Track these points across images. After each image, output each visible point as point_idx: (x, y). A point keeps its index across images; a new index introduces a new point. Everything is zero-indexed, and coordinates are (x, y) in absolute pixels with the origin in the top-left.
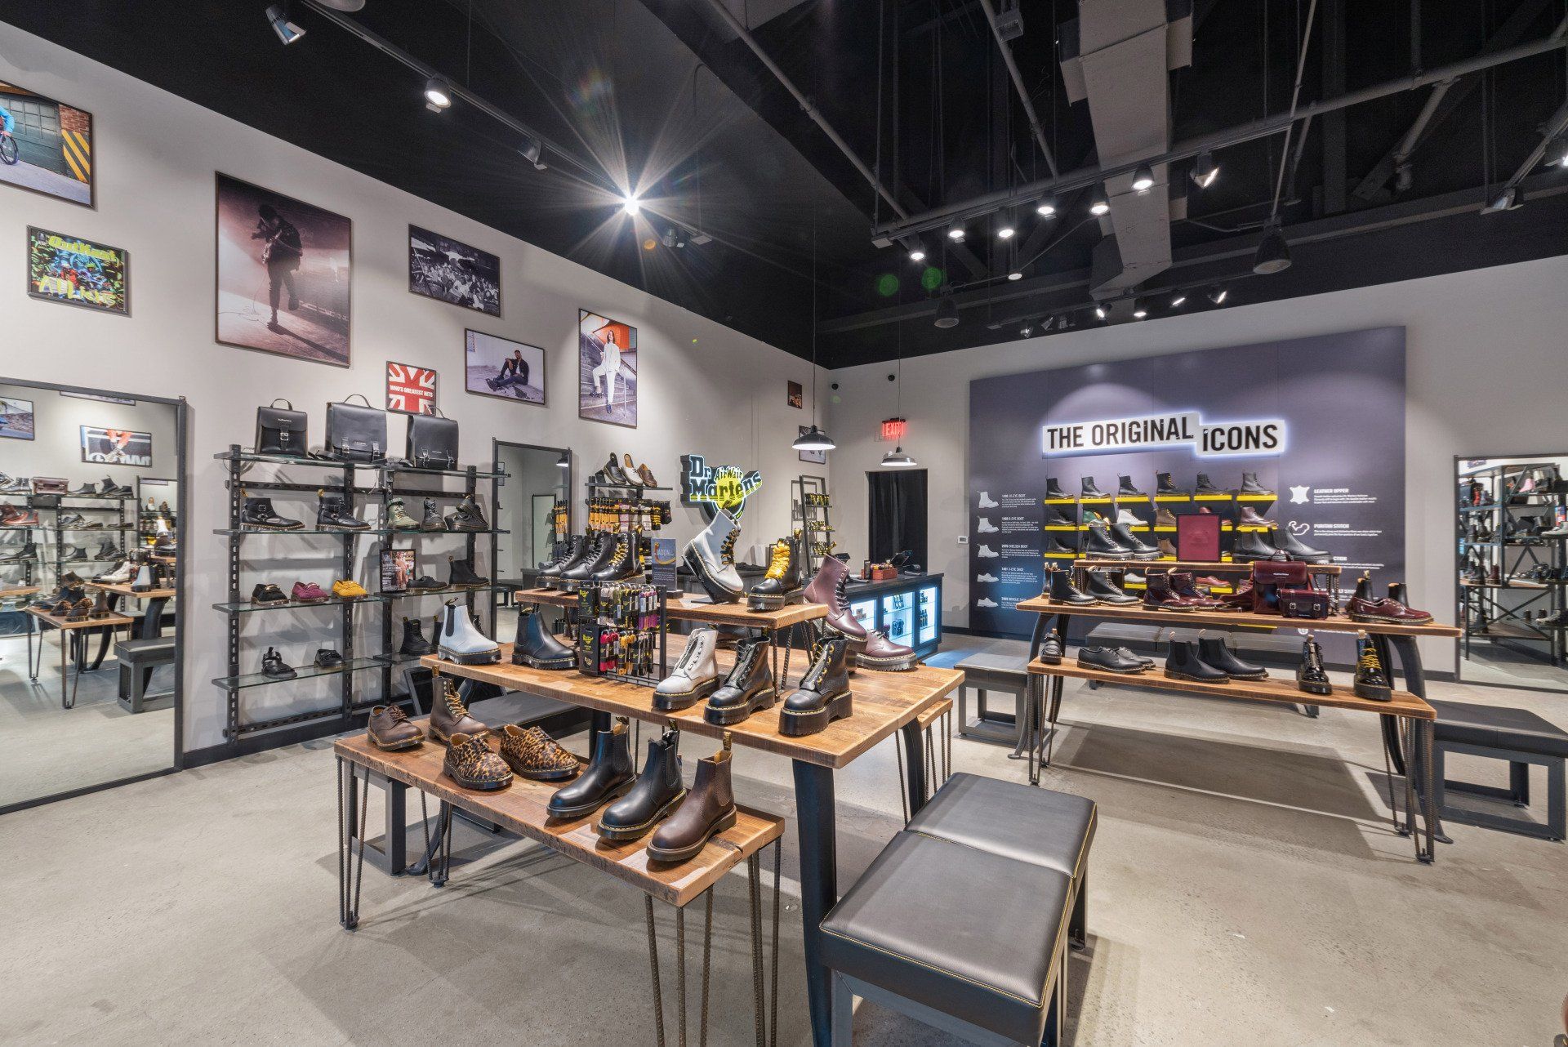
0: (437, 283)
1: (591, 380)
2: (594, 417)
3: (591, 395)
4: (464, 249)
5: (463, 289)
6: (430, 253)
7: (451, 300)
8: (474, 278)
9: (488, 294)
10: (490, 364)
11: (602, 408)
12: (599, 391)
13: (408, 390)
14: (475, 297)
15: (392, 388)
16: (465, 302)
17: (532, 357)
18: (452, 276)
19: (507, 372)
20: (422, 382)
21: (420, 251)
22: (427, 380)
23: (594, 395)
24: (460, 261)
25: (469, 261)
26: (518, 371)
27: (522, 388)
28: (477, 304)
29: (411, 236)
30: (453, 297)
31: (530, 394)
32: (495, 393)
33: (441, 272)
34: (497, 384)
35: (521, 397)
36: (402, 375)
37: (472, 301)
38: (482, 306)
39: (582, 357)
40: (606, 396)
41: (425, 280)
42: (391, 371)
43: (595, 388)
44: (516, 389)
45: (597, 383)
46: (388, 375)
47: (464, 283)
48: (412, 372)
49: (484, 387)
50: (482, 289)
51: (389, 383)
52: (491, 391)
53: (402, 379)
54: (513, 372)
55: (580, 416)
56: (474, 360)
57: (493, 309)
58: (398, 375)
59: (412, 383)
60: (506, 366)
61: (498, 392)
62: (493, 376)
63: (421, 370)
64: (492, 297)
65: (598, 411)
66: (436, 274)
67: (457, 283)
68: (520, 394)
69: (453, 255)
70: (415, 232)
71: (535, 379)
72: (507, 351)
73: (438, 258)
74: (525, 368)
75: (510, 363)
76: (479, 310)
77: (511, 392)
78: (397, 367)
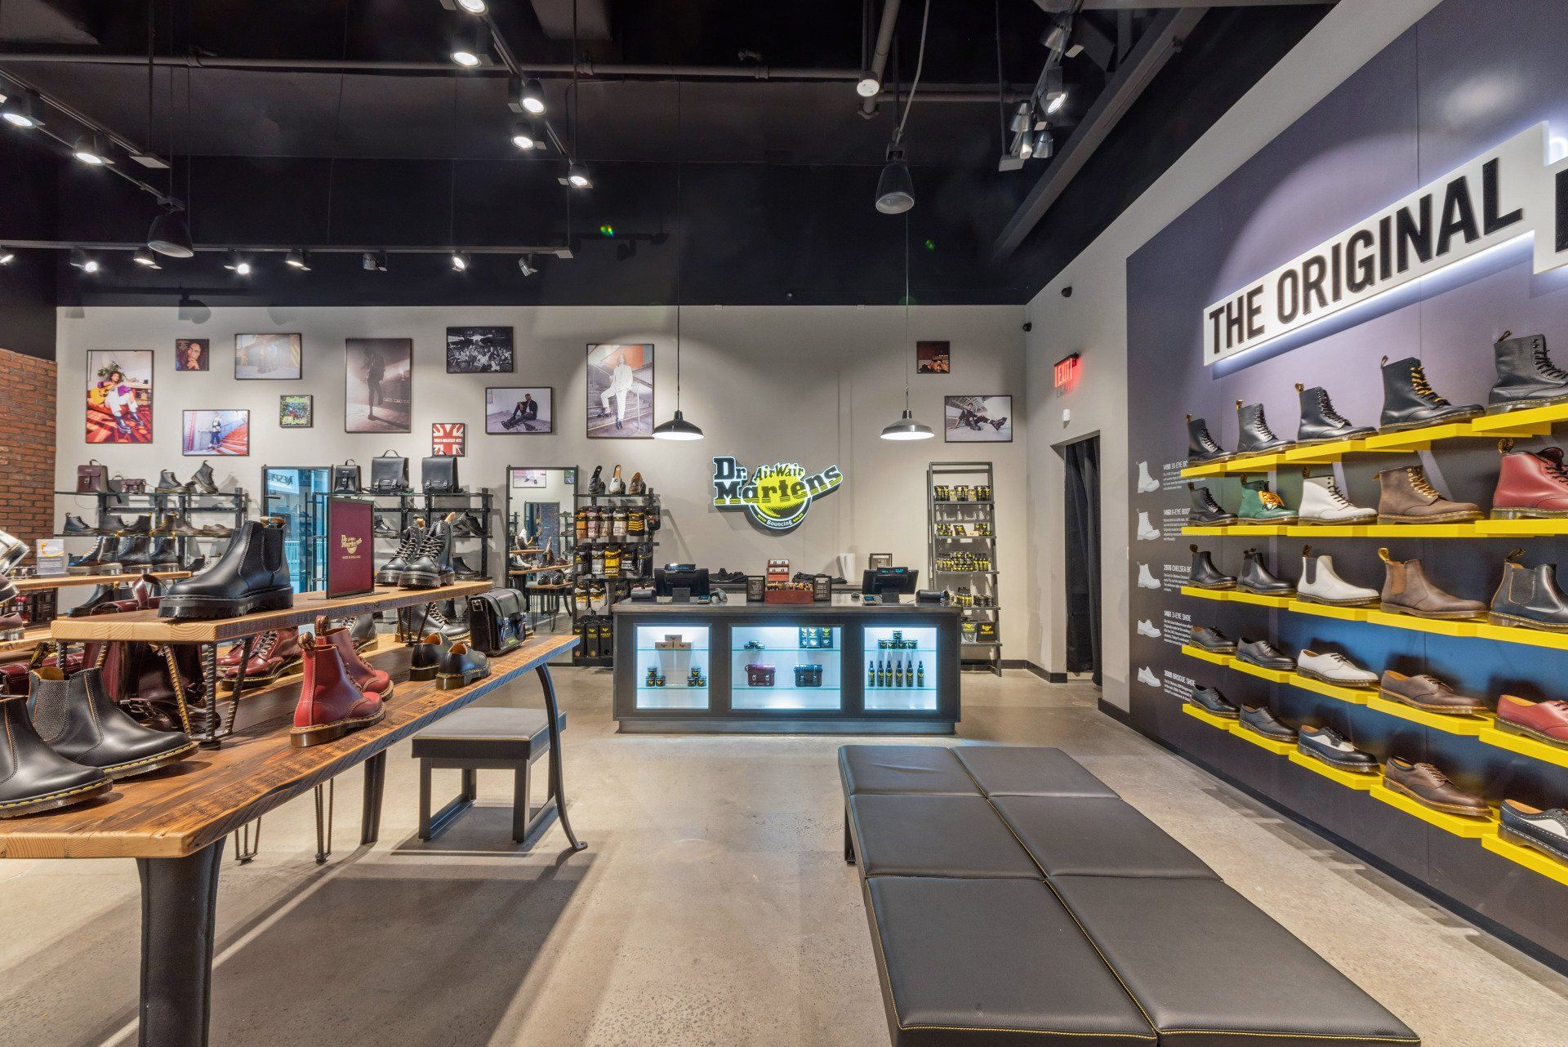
0: (466, 361)
1: (599, 404)
2: (603, 436)
3: (599, 416)
4: (483, 330)
5: (483, 360)
6: (461, 342)
7: (475, 371)
8: (492, 349)
9: (503, 358)
10: (504, 409)
11: (611, 426)
12: (608, 411)
13: (445, 440)
14: (493, 363)
15: (436, 440)
16: (485, 369)
17: (541, 397)
18: (475, 353)
19: (519, 413)
20: (455, 433)
21: (453, 343)
22: (458, 431)
23: (603, 415)
24: (482, 340)
25: (488, 338)
26: (528, 410)
27: (531, 423)
28: (495, 367)
29: (448, 335)
30: (476, 368)
31: (538, 427)
32: (508, 431)
33: (468, 353)
34: (510, 424)
35: (531, 430)
36: (441, 430)
37: (490, 366)
38: (498, 368)
39: (590, 385)
40: (617, 414)
41: (457, 362)
42: (434, 430)
43: (604, 409)
44: (525, 424)
45: (606, 404)
46: (433, 432)
47: (484, 355)
48: (448, 427)
49: (500, 428)
50: (498, 355)
51: (433, 438)
52: (505, 430)
53: (441, 434)
54: (523, 412)
55: (588, 437)
56: (492, 409)
57: (508, 367)
58: (439, 431)
59: (448, 435)
60: (518, 408)
61: (511, 430)
62: (506, 419)
63: (454, 425)
64: (506, 358)
65: (607, 429)
66: (463, 356)
67: (480, 357)
68: (529, 428)
69: (477, 338)
70: (451, 331)
71: (544, 414)
72: (519, 396)
73: (467, 343)
74: (534, 406)
75: (521, 406)
76: (496, 371)
77: (522, 428)
78: (438, 426)
